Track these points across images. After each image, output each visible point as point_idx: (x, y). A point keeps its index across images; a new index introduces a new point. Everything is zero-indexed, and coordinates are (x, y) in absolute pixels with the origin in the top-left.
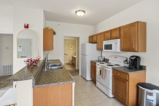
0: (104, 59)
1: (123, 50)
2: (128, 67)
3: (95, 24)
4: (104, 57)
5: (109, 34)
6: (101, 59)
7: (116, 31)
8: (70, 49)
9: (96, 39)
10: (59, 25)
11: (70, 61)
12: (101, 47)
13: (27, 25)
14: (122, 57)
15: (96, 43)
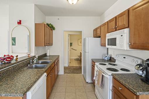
0: (111, 57)
1: (134, 46)
2: (143, 76)
3: (101, 14)
4: (111, 55)
5: (113, 23)
6: (106, 58)
7: (122, 17)
8: (79, 44)
9: (99, 33)
10: (59, 19)
11: (78, 56)
12: (105, 43)
13: (19, 21)
14: (133, 58)
15: (100, 37)
